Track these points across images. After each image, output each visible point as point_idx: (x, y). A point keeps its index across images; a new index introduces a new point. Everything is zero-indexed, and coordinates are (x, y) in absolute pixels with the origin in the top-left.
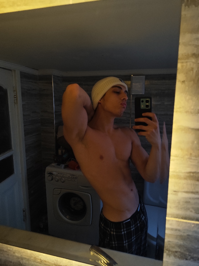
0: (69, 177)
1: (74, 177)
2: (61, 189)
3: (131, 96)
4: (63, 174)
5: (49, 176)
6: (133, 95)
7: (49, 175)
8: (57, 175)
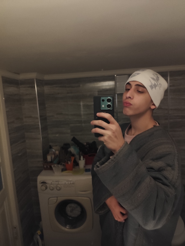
0: (65, 183)
1: (71, 183)
2: (57, 197)
3: (116, 95)
4: (58, 181)
5: (42, 186)
6: (118, 94)
7: (41, 184)
8: (51, 183)
